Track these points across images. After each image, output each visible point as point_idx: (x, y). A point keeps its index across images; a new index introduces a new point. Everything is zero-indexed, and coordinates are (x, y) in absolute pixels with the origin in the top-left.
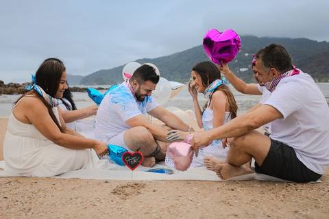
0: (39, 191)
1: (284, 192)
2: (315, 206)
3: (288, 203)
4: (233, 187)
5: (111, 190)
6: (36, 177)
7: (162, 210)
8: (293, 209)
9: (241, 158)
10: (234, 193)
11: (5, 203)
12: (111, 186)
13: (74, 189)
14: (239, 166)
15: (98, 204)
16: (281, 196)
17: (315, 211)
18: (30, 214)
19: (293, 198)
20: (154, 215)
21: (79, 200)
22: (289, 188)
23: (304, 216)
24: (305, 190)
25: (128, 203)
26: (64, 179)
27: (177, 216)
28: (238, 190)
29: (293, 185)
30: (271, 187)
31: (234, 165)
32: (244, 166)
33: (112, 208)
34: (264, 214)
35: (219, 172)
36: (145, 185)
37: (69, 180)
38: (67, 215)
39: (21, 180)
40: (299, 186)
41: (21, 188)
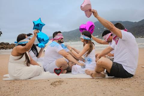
0: (22, 85)
1: (117, 82)
2: (129, 87)
3: (119, 86)
4: (97, 81)
5: (50, 83)
6: (21, 80)
7: (70, 90)
8: (121, 88)
9: (101, 69)
10: (98, 83)
11: (9, 90)
12: (50, 82)
13: (36, 84)
14: (100, 73)
15: (45, 89)
16: (116, 83)
17: (129, 88)
18: (19, 94)
19: (121, 84)
20: (66, 92)
21: (38, 88)
22: (119, 80)
23: (124, 91)
24: (126, 81)
25: (56, 88)
26: (32, 80)
27: (75, 92)
28: (100, 82)
29: (121, 79)
30: (112, 80)
31: (98, 72)
32: (101, 73)
33: (50, 90)
34: (109, 90)
35: (91, 75)
36: (63, 81)
37: (34, 80)
38: (33, 94)
39: (16, 81)
40: (124, 79)
41: (15, 84)
